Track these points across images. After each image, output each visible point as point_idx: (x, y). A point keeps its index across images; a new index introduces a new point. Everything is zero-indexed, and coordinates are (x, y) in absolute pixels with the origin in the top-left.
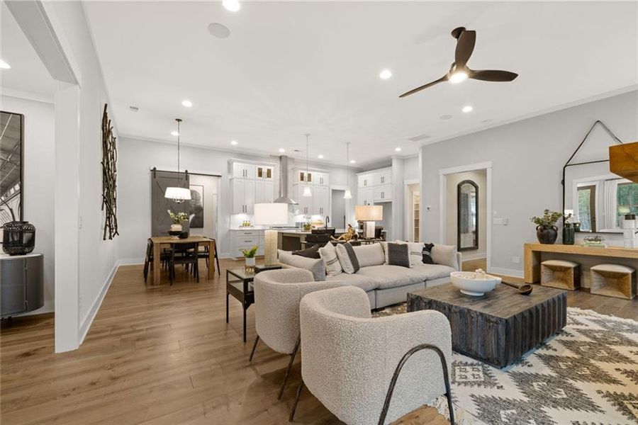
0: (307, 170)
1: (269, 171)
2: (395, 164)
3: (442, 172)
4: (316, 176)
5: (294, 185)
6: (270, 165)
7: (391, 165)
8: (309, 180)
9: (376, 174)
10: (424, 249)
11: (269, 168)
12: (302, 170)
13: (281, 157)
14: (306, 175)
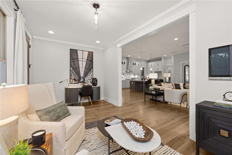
0: (135, 62)
1: (125, 62)
2: (163, 60)
3: (181, 63)
4: (137, 63)
5: (130, 66)
6: (125, 60)
7: (161, 60)
8: (135, 65)
9: (155, 62)
10: (183, 85)
11: (125, 61)
12: (133, 61)
13: (127, 58)
14: (134, 63)
